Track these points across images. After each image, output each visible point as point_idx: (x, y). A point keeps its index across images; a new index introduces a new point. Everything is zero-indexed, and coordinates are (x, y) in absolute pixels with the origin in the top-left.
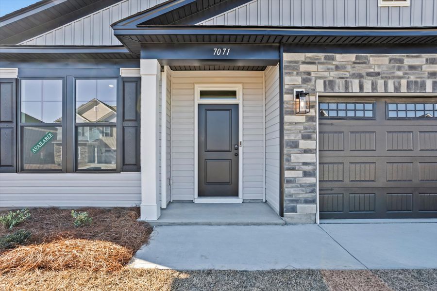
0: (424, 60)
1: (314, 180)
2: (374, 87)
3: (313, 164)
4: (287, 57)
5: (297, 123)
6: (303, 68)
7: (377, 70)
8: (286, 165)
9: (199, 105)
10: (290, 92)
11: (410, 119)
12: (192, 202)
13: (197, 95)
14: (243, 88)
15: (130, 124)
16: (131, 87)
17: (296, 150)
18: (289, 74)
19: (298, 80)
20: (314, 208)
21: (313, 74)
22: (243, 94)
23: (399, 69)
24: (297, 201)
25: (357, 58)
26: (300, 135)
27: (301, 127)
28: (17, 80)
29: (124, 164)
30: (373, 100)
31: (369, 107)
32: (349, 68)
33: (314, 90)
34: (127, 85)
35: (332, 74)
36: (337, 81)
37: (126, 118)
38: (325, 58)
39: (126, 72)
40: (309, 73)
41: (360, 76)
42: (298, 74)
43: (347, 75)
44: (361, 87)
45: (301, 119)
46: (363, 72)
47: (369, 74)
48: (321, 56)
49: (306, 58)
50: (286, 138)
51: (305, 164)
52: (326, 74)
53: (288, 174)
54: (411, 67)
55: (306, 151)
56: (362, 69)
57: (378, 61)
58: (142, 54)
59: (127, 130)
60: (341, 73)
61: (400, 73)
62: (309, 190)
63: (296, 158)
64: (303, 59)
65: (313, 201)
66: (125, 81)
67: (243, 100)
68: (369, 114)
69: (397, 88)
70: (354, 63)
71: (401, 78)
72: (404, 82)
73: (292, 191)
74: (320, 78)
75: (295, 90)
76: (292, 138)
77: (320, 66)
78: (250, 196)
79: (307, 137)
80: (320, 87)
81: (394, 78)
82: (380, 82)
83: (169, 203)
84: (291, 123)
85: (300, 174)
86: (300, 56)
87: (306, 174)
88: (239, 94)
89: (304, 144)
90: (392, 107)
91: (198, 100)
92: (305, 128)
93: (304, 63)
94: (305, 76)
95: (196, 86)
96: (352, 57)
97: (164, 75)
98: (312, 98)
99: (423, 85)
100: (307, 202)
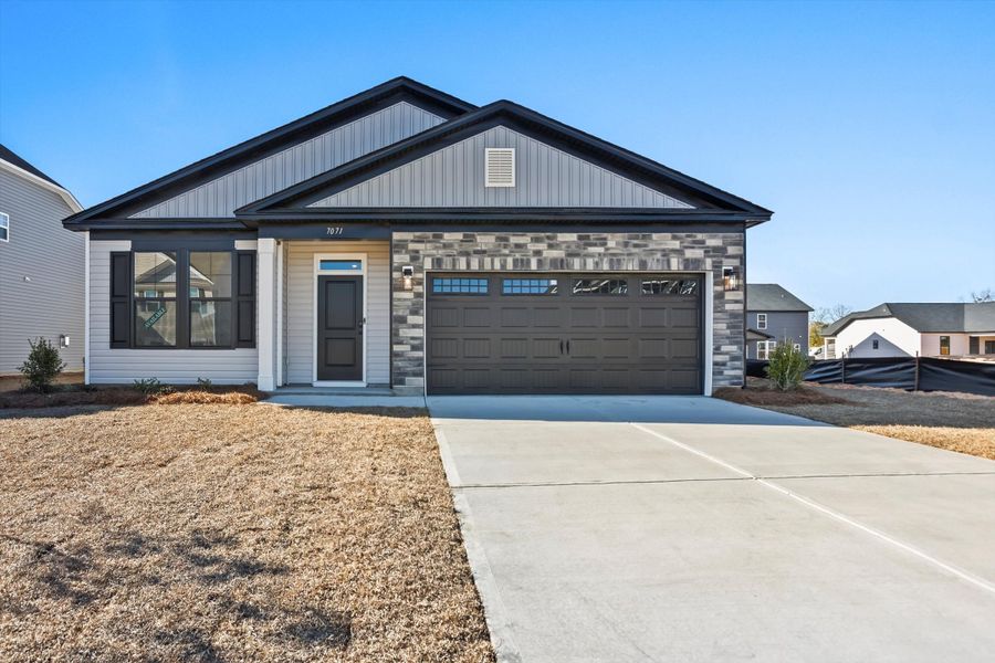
0: (529, 239)
1: (422, 354)
2: (481, 264)
3: (421, 338)
4: (397, 236)
5: (405, 300)
6: (412, 246)
7: (484, 248)
8: (394, 340)
9: (319, 276)
10: (399, 269)
11: (524, 295)
12: (310, 385)
13: (317, 265)
14: (368, 258)
15: (246, 298)
16: (245, 262)
17: (404, 325)
18: (397, 252)
19: (406, 258)
20: (421, 382)
21: (421, 252)
22: (368, 265)
23: (506, 246)
24: (406, 374)
25: (465, 236)
26: (408, 311)
27: (409, 303)
28: (130, 253)
29: (239, 340)
30: (488, 276)
31: (484, 282)
32: (456, 247)
33: (422, 268)
34: (241, 257)
35: (440, 252)
36: (445, 259)
37: (242, 293)
38: (434, 236)
39: (241, 245)
40: (417, 252)
41: (467, 254)
42: (406, 253)
43: (455, 253)
44: (468, 264)
45: (410, 295)
46: (471, 249)
47: (476, 252)
48: (430, 234)
49: (415, 237)
50: (394, 313)
51: (413, 338)
52: (434, 252)
53: (396, 348)
54: (518, 246)
55: (415, 326)
56: (469, 247)
57: (486, 240)
58: (260, 230)
59: (241, 305)
60: (448, 251)
61: (507, 252)
62: (416, 363)
63: (404, 332)
64: (412, 238)
65: (421, 375)
66: (241, 254)
67: (368, 271)
68: (484, 290)
69: (503, 265)
70: (462, 241)
71: (507, 255)
72: (510, 260)
73: (400, 364)
74: (428, 256)
75: (404, 268)
76: (400, 313)
77: (428, 245)
78: (373, 380)
79: (415, 312)
80: (428, 265)
81: (500, 255)
82: (487, 260)
83: (285, 385)
84: (399, 300)
85: (408, 348)
86: (408, 236)
87: (414, 348)
88: (364, 265)
89: (412, 319)
90: (507, 283)
91: (318, 271)
92: (413, 304)
93: (412, 241)
94: (413, 254)
95: (315, 255)
96: (459, 236)
97: (281, 247)
98: (419, 276)
99: (529, 262)
100: (416, 374)
